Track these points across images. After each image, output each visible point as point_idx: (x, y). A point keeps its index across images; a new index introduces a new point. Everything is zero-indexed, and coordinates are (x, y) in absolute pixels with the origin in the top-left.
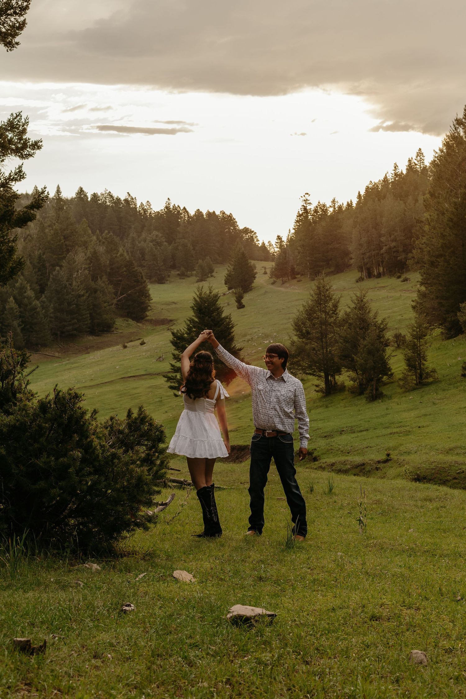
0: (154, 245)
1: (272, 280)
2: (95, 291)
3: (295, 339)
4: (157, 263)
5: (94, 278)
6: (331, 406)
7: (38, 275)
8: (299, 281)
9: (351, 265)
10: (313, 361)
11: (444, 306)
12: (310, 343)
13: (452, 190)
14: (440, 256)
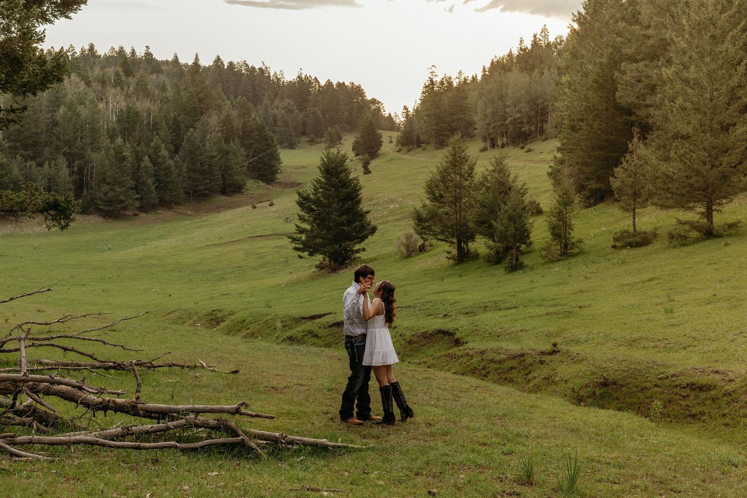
0: (286, 112)
1: (398, 148)
2: (228, 153)
3: (428, 202)
4: (288, 129)
5: (227, 141)
6: (465, 275)
7: (173, 136)
8: (424, 150)
9: (475, 135)
10: (446, 226)
11: (583, 173)
12: (443, 207)
13: (597, 50)
14: (582, 120)
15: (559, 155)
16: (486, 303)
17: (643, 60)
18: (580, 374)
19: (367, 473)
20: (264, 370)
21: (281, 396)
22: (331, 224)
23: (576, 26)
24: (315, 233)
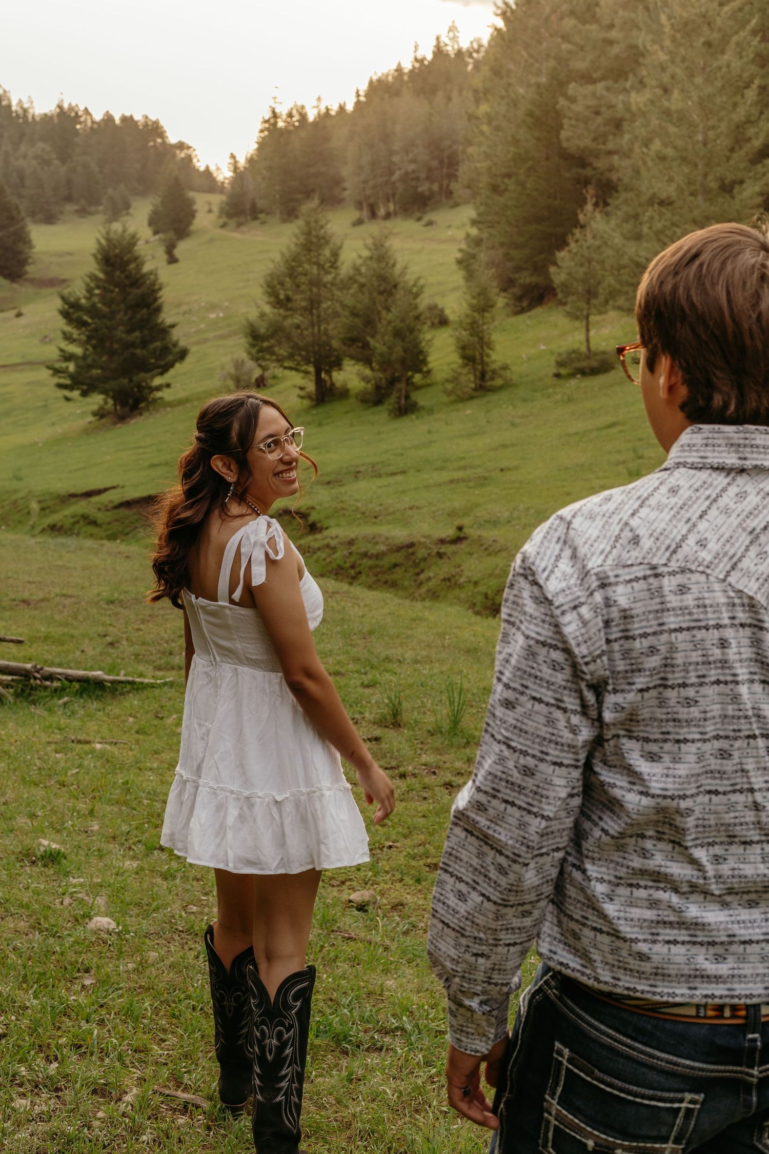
0: (39, 164)
1: (221, 221)
3: (267, 309)
4: (44, 192)
6: (328, 423)
8: (263, 223)
9: (343, 200)
10: (296, 347)
11: (511, 259)
12: (292, 316)
13: (532, 65)
14: (509, 176)
15: (474, 231)
16: (357, 466)
17: (603, 78)
18: (497, 572)
19: (162, 718)
20: (10, 574)
21: (36, 613)
22: (116, 346)
23: (500, 24)
24: (89, 361)
